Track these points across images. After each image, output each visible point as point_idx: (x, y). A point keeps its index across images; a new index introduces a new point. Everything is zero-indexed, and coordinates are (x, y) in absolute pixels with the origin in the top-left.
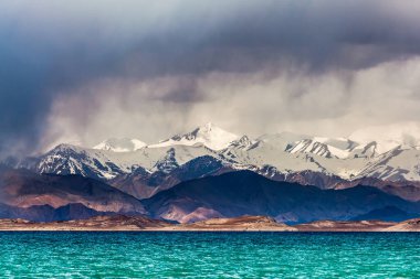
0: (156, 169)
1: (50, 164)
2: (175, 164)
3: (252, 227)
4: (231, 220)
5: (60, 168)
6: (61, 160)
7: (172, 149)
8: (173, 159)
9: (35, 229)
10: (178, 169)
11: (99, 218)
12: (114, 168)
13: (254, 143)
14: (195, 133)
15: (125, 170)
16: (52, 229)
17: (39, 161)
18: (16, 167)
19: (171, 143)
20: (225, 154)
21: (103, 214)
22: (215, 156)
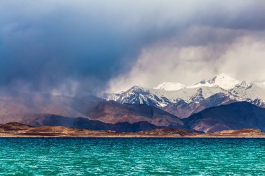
0: (191, 101)
1: (128, 98)
2: (202, 98)
3: (248, 135)
4: (236, 131)
5: (134, 100)
6: (134, 95)
7: (201, 89)
8: (201, 95)
9: (119, 136)
10: (204, 101)
11: (157, 130)
12: (166, 100)
13: (249, 85)
14: (214, 80)
15: (172, 101)
16: (129, 136)
17: (121, 96)
18: (108, 100)
19: (200, 85)
20: (232, 92)
21: (160, 127)
22: (226, 93)
